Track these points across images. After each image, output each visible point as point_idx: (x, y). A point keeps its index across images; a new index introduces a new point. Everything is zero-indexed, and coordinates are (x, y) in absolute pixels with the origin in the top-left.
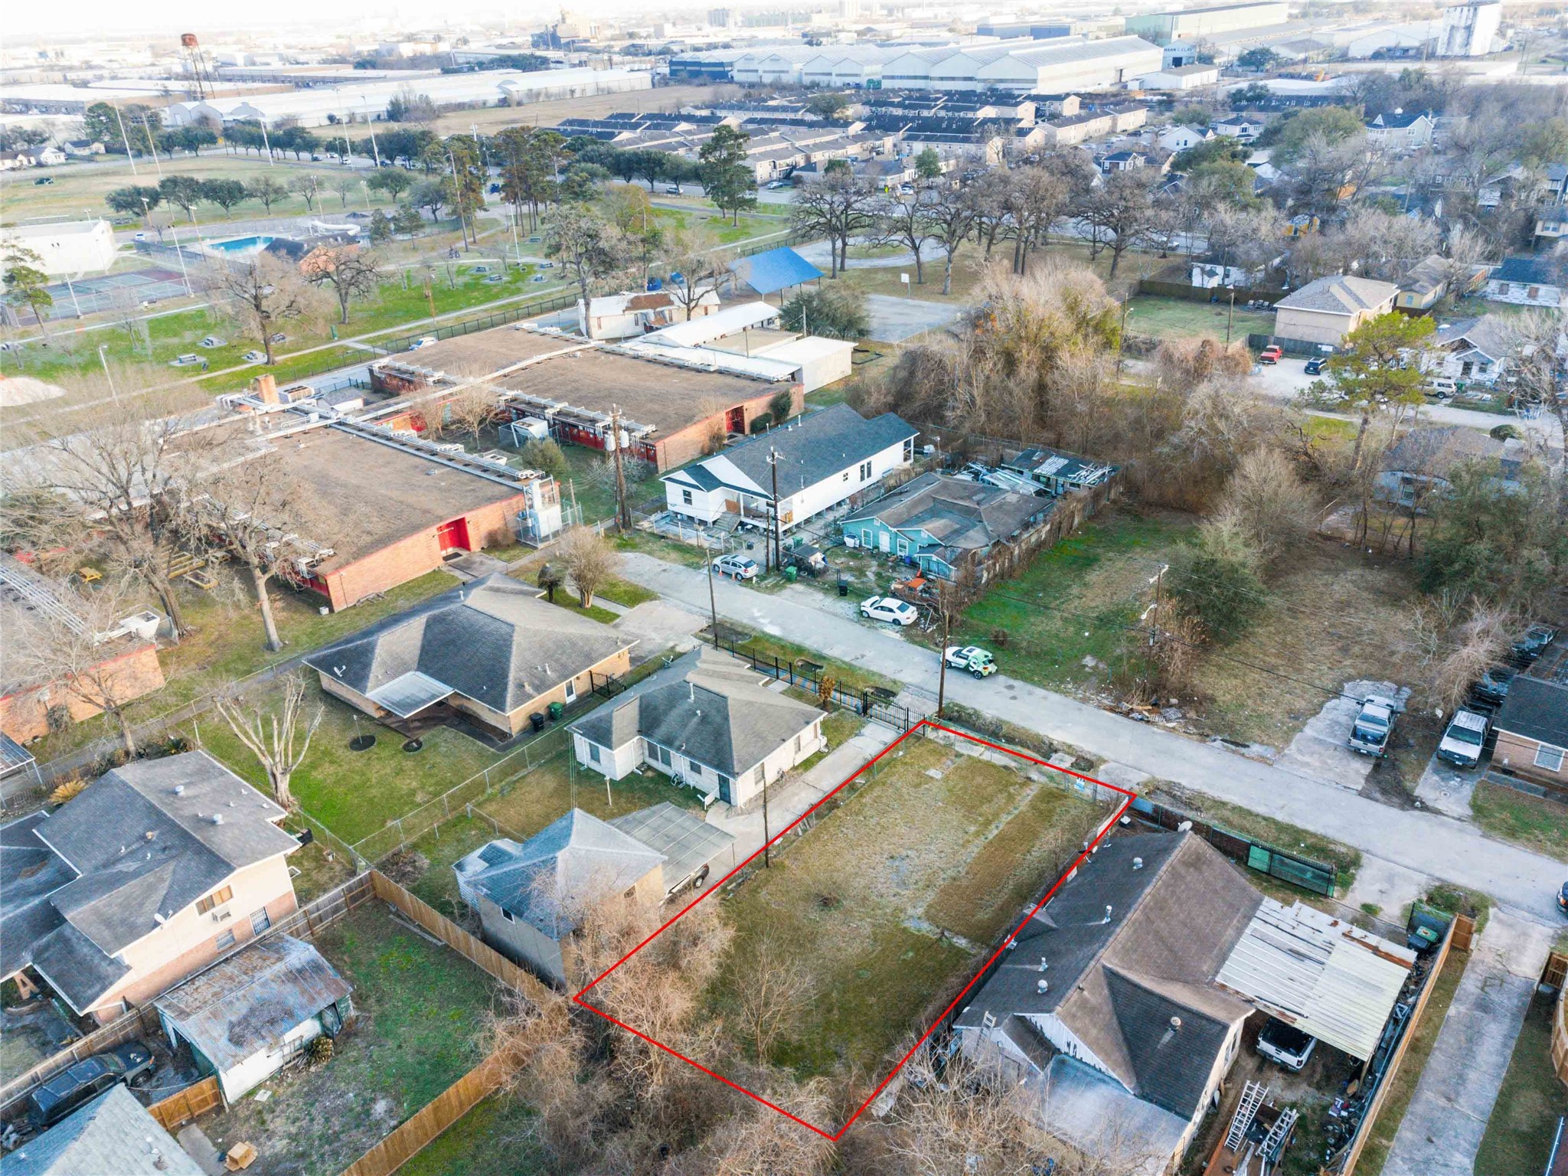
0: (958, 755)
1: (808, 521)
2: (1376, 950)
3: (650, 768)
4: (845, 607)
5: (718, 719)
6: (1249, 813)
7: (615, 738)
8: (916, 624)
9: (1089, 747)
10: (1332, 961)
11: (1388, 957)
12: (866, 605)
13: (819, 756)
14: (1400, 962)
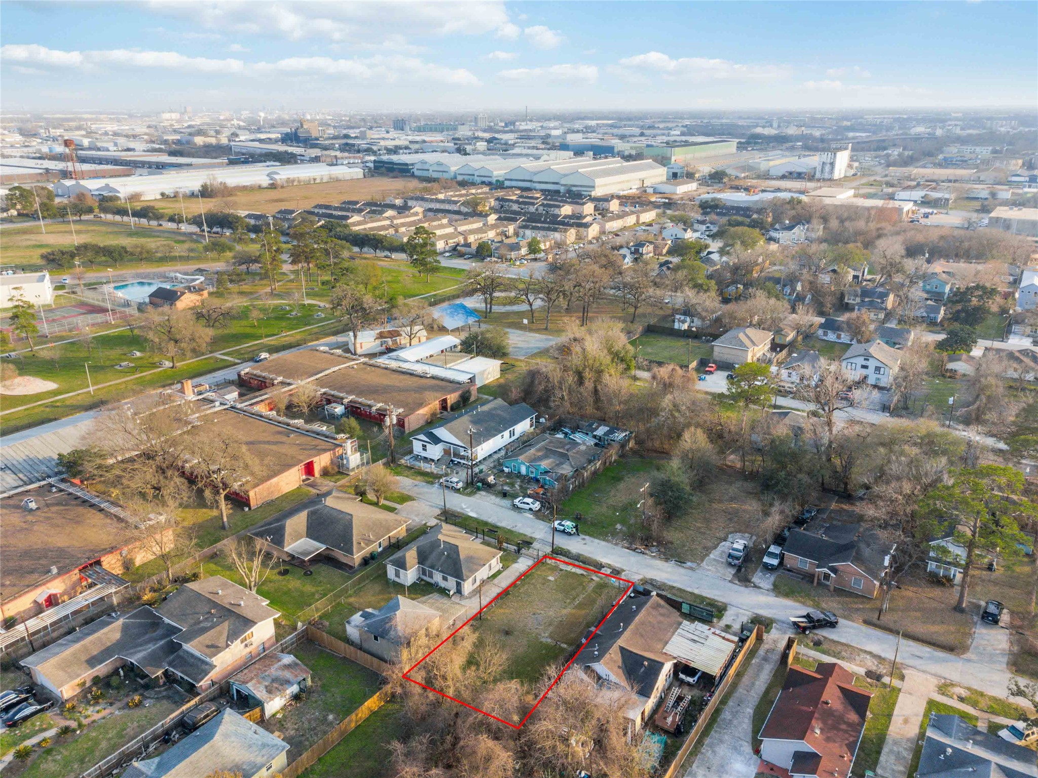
0: (561, 570)
1: (484, 459)
2: (724, 638)
3: (422, 580)
4: (506, 502)
5: (455, 556)
6: (684, 591)
7: (408, 565)
8: (540, 510)
9: (617, 565)
10: (707, 643)
11: (728, 640)
12: (516, 501)
13: (499, 573)
14: (732, 642)
